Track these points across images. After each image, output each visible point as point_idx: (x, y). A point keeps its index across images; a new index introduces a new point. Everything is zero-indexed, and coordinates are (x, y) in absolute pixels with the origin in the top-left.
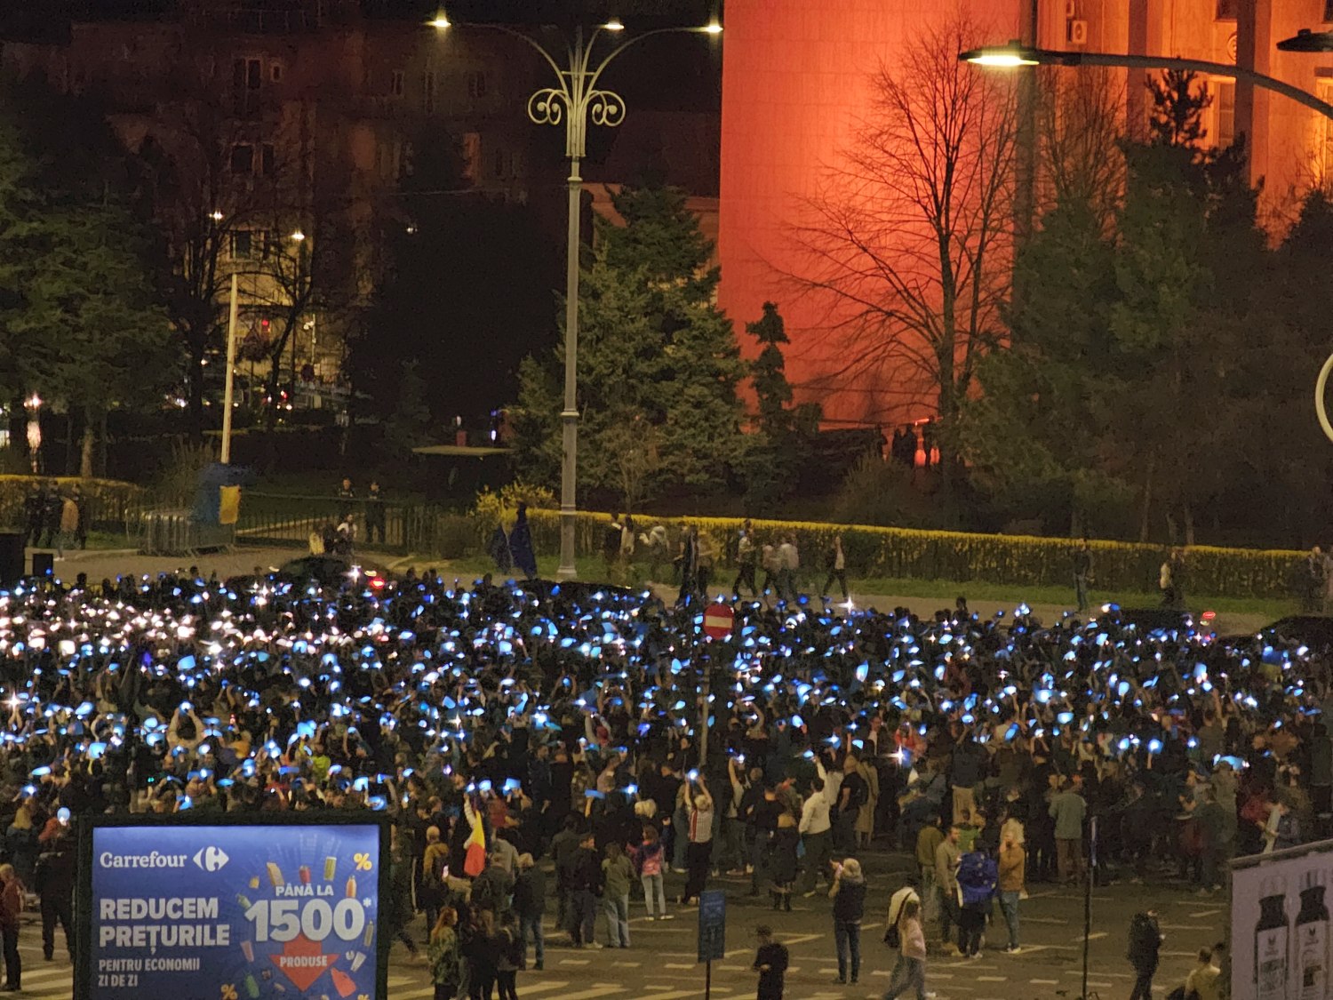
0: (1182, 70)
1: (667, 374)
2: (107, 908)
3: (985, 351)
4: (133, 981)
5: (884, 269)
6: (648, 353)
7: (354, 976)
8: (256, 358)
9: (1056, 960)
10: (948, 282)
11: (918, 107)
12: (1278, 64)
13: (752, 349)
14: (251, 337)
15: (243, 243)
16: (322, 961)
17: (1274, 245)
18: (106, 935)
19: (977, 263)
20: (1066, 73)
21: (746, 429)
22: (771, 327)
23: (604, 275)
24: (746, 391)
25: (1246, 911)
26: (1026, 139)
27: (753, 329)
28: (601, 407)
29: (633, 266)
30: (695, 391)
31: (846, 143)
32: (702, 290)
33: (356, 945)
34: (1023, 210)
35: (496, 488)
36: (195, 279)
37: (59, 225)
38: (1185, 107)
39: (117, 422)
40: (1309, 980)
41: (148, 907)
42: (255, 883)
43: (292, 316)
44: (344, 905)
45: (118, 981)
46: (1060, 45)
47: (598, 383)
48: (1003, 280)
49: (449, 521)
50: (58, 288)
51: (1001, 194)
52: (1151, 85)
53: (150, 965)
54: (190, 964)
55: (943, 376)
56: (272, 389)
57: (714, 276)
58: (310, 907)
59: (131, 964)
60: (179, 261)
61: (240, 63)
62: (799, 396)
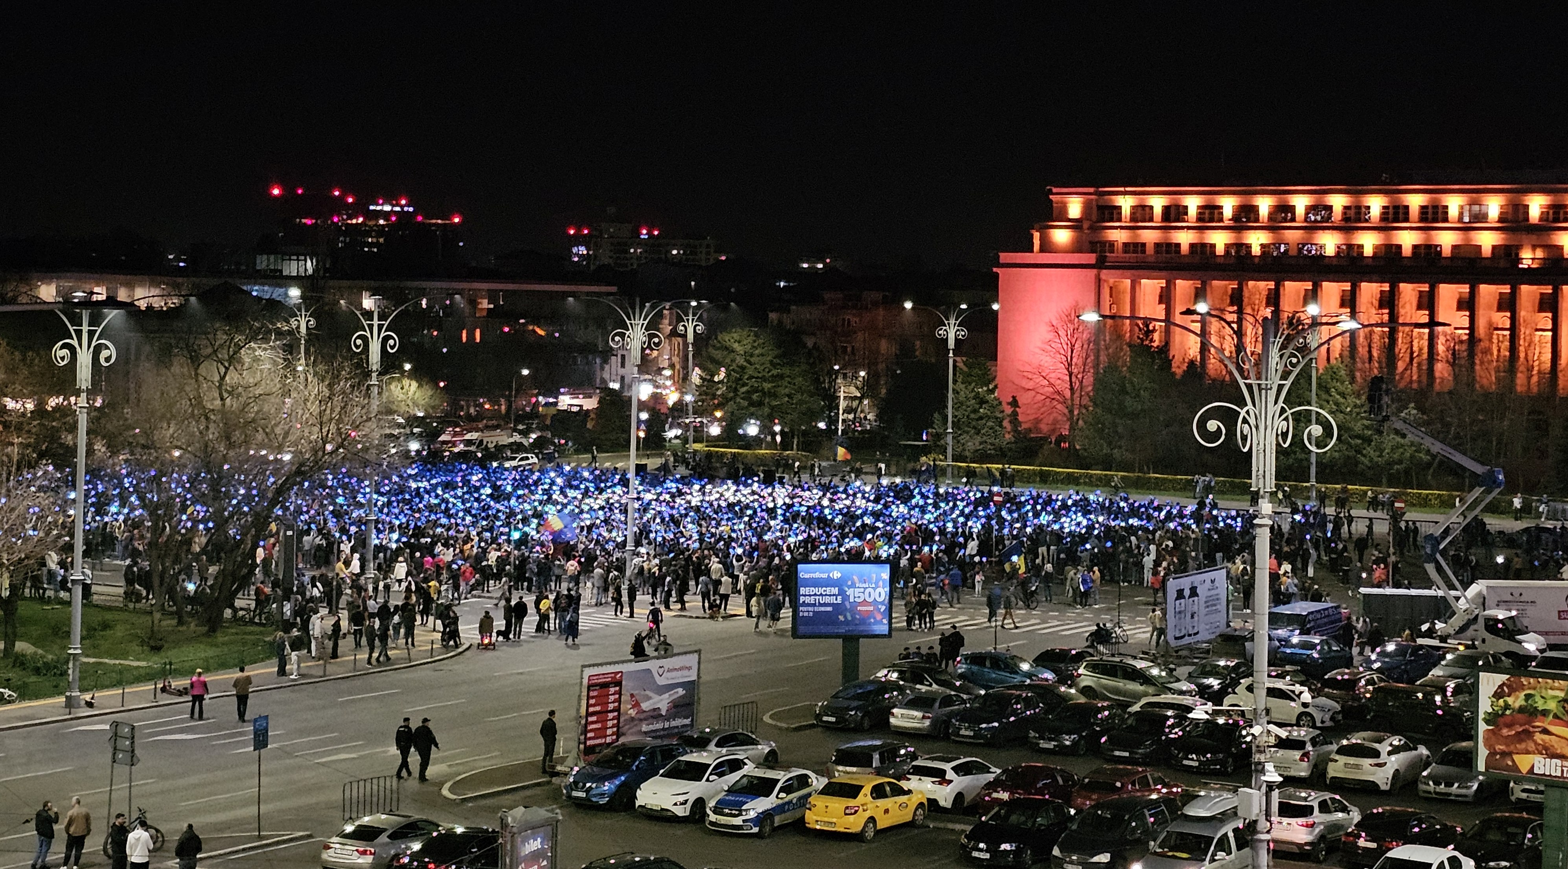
0: (1147, 321)
1: (981, 418)
2: (802, 591)
3: (1084, 411)
4: (811, 614)
5: (1051, 385)
6: (975, 411)
7: (882, 614)
8: (849, 413)
9: (1109, 610)
10: (1072, 389)
11: (1062, 333)
12: (1178, 319)
13: (1009, 410)
14: (847, 406)
15: (845, 376)
16: (871, 608)
17: (1178, 377)
18: (802, 599)
19: (1081, 382)
20: (1109, 322)
21: (1007, 436)
22: (1014, 403)
23: (960, 386)
24: (1006, 423)
25: (1172, 594)
26: (1097, 343)
27: (1009, 404)
28: (959, 429)
29: (970, 384)
30: (990, 424)
31: (1039, 344)
32: (992, 391)
33: (882, 603)
34: (1096, 366)
35: (926, 455)
36: (829, 389)
37: (787, 371)
38: (1149, 333)
39: (805, 434)
40: (1192, 617)
41: (815, 590)
42: (849, 583)
43: (861, 399)
44: (878, 590)
45: (806, 614)
46: (1108, 313)
47: (959, 421)
48: (1090, 388)
49: (910, 466)
50: (787, 391)
51: (1089, 360)
52: (1138, 325)
53: (816, 609)
54: (829, 609)
55: (1070, 419)
56: (854, 423)
57: (996, 387)
58: (867, 591)
59: (810, 609)
60: (824, 382)
61: (844, 319)
62: (1024, 426)
